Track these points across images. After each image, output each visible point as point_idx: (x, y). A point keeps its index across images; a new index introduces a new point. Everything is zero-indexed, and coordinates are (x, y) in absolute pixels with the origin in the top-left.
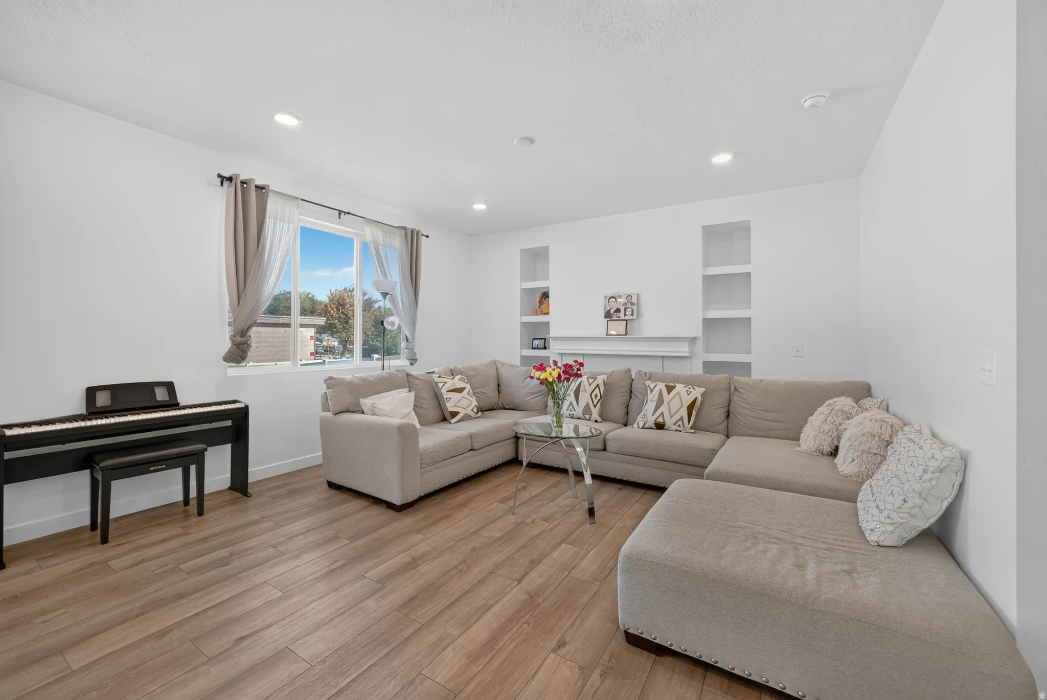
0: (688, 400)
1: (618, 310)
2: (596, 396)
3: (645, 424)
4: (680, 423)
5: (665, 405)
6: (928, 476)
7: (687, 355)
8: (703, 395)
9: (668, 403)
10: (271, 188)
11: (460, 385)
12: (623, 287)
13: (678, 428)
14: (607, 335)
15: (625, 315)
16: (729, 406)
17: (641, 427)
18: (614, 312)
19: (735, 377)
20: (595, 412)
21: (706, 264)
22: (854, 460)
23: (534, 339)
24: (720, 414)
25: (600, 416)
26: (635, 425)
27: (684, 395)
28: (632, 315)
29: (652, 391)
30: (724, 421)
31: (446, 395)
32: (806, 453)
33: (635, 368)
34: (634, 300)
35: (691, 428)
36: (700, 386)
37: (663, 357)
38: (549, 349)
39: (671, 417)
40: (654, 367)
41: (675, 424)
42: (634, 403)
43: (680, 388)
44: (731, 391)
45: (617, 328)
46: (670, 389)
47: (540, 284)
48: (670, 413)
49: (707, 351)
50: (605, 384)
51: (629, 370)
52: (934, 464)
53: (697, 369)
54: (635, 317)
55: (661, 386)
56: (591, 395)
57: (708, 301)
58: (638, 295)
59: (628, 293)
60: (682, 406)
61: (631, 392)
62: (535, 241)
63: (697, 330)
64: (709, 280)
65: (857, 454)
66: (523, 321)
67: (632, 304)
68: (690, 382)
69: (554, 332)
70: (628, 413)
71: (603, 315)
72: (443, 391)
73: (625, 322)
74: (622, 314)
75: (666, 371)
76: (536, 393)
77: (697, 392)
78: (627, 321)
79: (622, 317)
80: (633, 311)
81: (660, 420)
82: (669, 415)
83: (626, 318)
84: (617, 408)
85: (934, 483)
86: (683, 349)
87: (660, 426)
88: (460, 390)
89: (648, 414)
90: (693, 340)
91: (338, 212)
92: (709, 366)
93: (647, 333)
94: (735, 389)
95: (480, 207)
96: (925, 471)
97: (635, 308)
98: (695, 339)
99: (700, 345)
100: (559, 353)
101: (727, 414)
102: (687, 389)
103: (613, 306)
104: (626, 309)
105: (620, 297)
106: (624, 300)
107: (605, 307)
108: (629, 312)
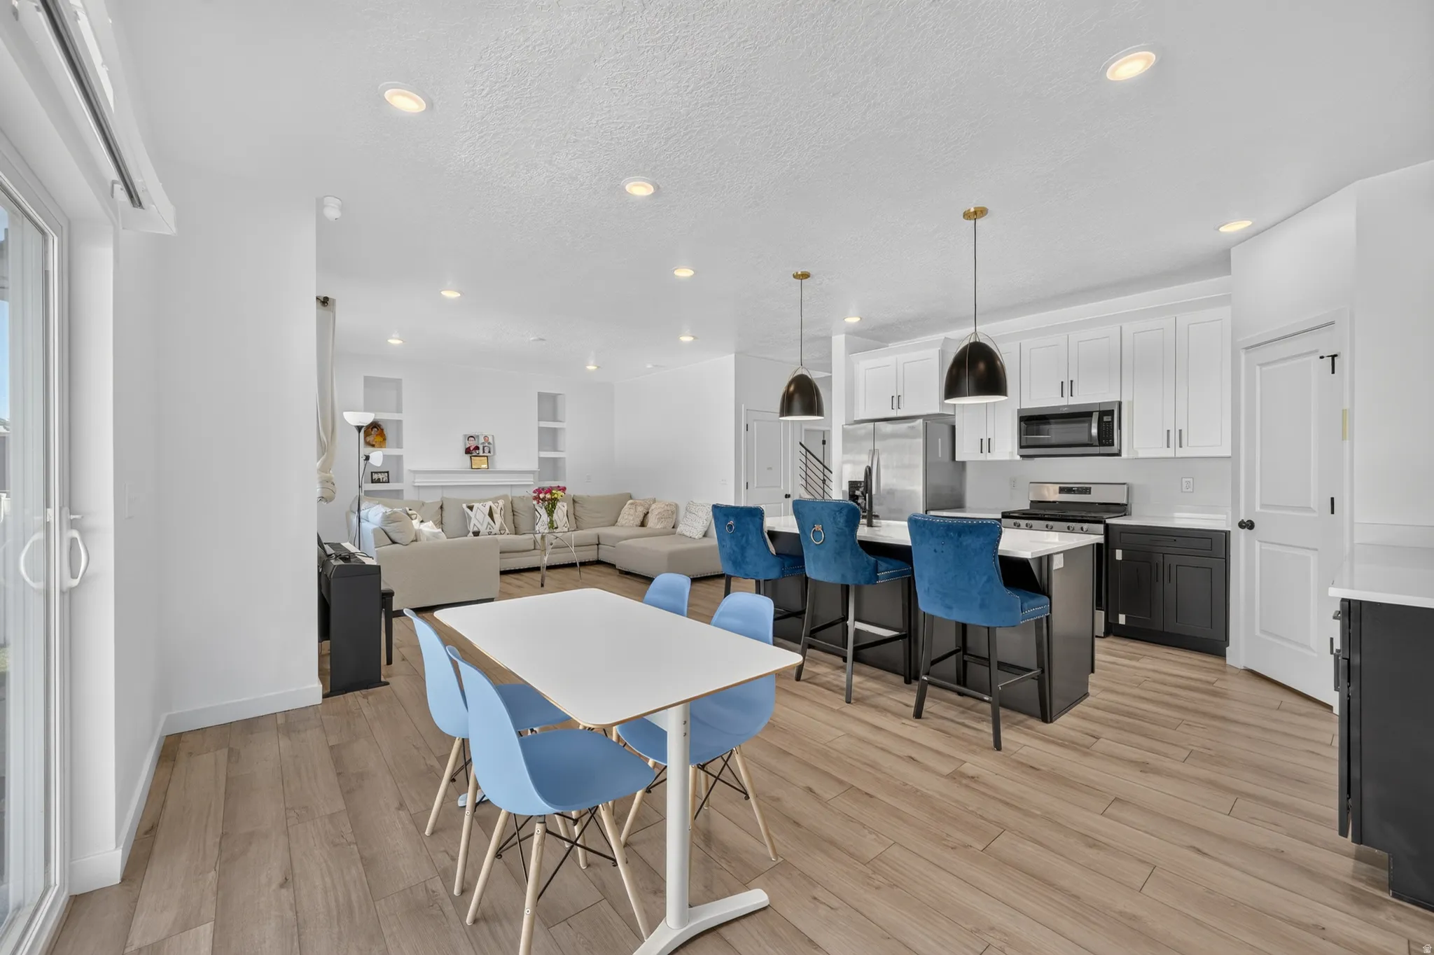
1: (477, 448)
7: (532, 483)
12: (481, 429)
14: (472, 468)
15: (484, 452)
18: (474, 449)
21: (539, 418)
23: (373, 472)
28: (489, 452)
34: (491, 440)
45: (481, 463)
49: (540, 480)
54: (492, 454)
57: (542, 445)
59: (486, 434)
63: (534, 466)
64: (542, 433)
67: (489, 443)
71: (465, 451)
74: (481, 451)
78: (487, 457)
79: (482, 454)
80: (490, 448)
83: (485, 454)
86: (530, 480)
90: (535, 472)
93: (501, 467)
95: (395, 342)
97: (491, 446)
99: (536, 477)
100: (418, 486)
101: (575, 518)
103: (472, 444)
104: (484, 447)
105: (478, 436)
106: (482, 440)
107: (465, 445)
108: (487, 450)
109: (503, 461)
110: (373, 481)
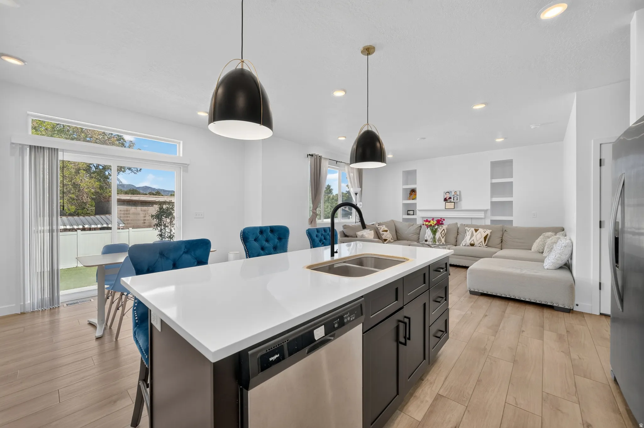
0: (485, 235)
1: (450, 198)
2: (443, 234)
3: (466, 245)
4: (481, 243)
5: (474, 236)
6: (562, 248)
7: (483, 217)
8: (491, 233)
9: (476, 236)
10: (322, 157)
11: (386, 229)
12: (453, 188)
13: (480, 246)
14: (445, 209)
15: (454, 200)
16: (502, 237)
17: (464, 245)
18: (448, 199)
19: (505, 226)
20: (443, 240)
21: (492, 178)
22: (548, 252)
23: (408, 211)
24: (499, 241)
25: (445, 241)
26: (461, 245)
27: (482, 233)
28: (457, 200)
29: (468, 231)
30: (499, 244)
31: (381, 233)
32: (533, 252)
33: (459, 223)
34: (458, 193)
35: (486, 245)
36: (489, 229)
37: (472, 218)
38: (416, 215)
39: (477, 241)
40: (468, 222)
41: (479, 244)
42: (460, 237)
43: (481, 230)
44: (504, 231)
45: (450, 205)
46: (476, 231)
47: (412, 187)
48: (477, 239)
49: (493, 215)
50: (447, 229)
51: (457, 224)
52: (564, 245)
53: (488, 223)
54: (458, 201)
55: (473, 229)
56: (441, 233)
57: (493, 194)
58: (460, 192)
59: (456, 190)
60: (482, 237)
61: (458, 232)
62: (410, 167)
63: (488, 207)
64: (493, 185)
65: (549, 249)
66: (403, 203)
67: (457, 195)
68: (485, 227)
69: (418, 208)
70: (457, 241)
71: (443, 200)
72: (381, 231)
73: (454, 203)
74: (452, 200)
75: (473, 224)
76: (415, 233)
77: (488, 232)
78: (454, 202)
79: (452, 201)
80: (457, 198)
81: (472, 242)
82: (476, 241)
83: (454, 201)
84: (452, 239)
85: (563, 250)
86: (482, 215)
87: (472, 245)
88: (386, 231)
89: (467, 240)
90: (486, 211)
91: (336, 162)
92: (492, 221)
93: (464, 208)
94: (505, 230)
96: (561, 247)
97: (458, 197)
98: (487, 210)
99: (489, 213)
100: (421, 217)
101: (501, 241)
102: (484, 230)
103: (448, 196)
104: (454, 197)
105: (451, 192)
106: (453, 193)
107: (444, 196)
108: (455, 199)
109: (465, 204)
110: (408, 214)
